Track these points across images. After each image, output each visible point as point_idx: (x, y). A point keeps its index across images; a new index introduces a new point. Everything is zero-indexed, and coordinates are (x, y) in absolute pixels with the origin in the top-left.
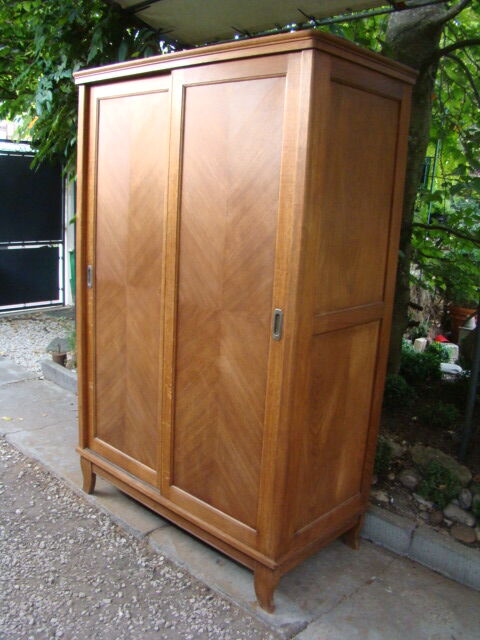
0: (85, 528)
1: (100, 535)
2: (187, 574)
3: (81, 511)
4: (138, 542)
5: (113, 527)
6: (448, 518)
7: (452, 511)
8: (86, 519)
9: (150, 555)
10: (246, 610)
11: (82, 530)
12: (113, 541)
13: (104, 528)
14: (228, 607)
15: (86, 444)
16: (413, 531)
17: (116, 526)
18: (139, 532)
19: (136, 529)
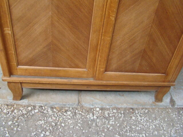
2: (118, 109)
3: (24, 112)
5: (55, 110)
8: (33, 115)
9: (90, 111)
10: (154, 107)
12: (65, 117)
13: (50, 112)
14: (147, 110)
15: (11, 73)
17: (55, 108)
18: (74, 104)
19: (71, 103)
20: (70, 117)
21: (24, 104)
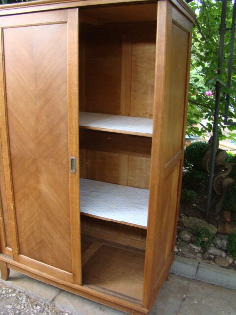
0: (11, 305)
1: (22, 307)
3: (4, 292)
4: (48, 306)
5: (29, 300)
6: (211, 254)
7: (213, 250)
8: (9, 297)
11: (10, 307)
12: (32, 310)
13: (24, 301)
16: (198, 266)
17: (31, 298)
18: (47, 300)
19: (44, 298)
20: (36, 312)
21: (8, 285)
